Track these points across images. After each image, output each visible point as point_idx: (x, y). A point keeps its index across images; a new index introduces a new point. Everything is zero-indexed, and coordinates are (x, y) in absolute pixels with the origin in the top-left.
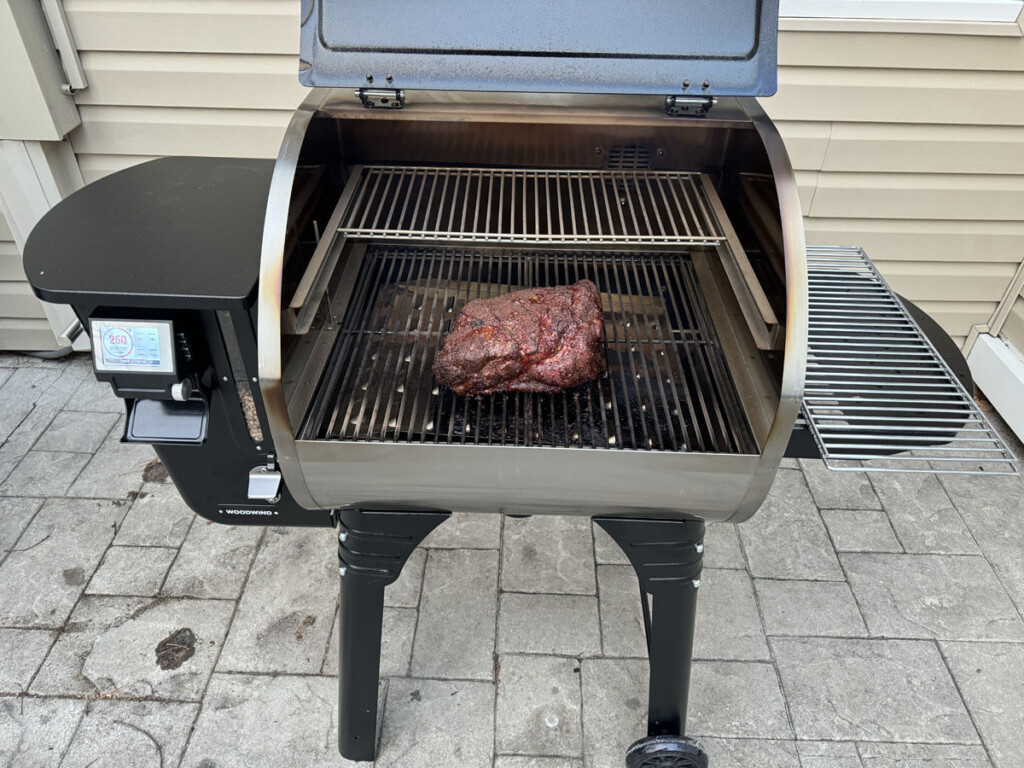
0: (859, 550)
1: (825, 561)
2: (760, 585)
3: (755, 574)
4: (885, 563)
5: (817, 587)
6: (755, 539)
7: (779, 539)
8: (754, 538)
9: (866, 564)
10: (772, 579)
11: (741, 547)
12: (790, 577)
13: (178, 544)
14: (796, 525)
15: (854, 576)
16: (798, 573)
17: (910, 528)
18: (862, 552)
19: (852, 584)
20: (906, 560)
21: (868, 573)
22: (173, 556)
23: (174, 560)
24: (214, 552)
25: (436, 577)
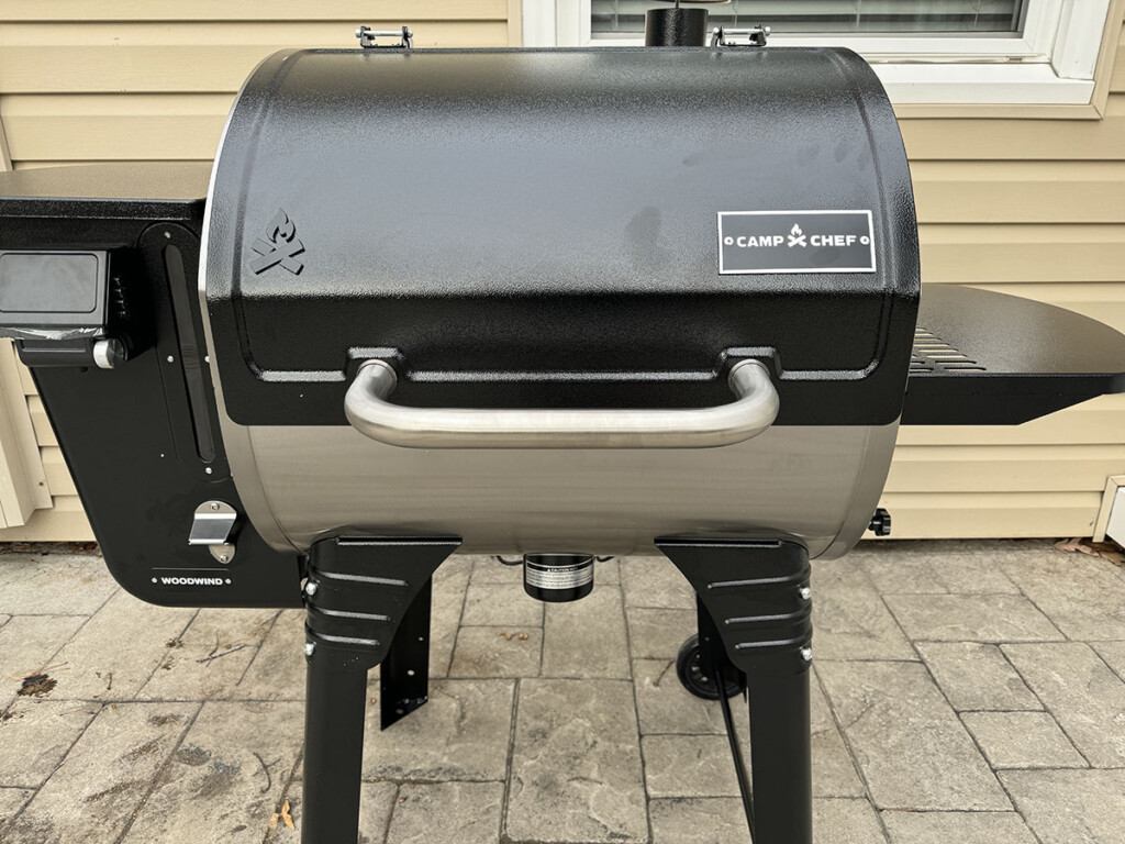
0: (1025, 765)
1: (980, 782)
2: (890, 820)
3: (881, 805)
4: (1066, 781)
5: (975, 820)
6: (874, 754)
7: (907, 753)
8: (871, 753)
9: (1038, 784)
10: (906, 810)
11: (856, 764)
12: (933, 806)
13: (39, 782)
14: (928, 734)
15: (1025, 803)
16: (943, 800)
17: (1090, 732)
18: (1028, 768)
19: (1025, 814)
20: (1095, 778)
21: (1045, 797)
22: (26, 799)
23: (26, 805)
24: (87, 792)
25: (409, 822)
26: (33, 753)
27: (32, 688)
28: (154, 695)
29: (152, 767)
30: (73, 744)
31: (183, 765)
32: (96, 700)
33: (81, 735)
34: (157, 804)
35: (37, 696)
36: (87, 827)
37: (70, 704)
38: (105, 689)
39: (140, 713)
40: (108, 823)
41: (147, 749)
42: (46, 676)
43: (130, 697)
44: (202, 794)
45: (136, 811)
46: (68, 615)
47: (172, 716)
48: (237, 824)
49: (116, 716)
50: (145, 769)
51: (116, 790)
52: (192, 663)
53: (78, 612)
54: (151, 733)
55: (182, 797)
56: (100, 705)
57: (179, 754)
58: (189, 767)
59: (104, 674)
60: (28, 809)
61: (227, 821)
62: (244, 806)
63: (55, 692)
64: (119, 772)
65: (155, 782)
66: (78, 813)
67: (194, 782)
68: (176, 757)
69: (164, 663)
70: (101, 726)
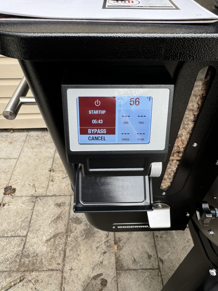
13: (25, 234)
22: (24, 242)
23: (24, 245)
24: (45, 238)
25: (162, 247)
26: (19, 221)
27: (8, 192)
28: (52, 193)
29: (64, 226)
30: (32, 216)
31: (74, 225)
32: (32, 196)
33: (33, 212)
34: (72, 243)
35: (11, 195)
36: (50, 254)
37: (24, 199)
38: (34, 191)
39: (51, 202)
40: (57, 252)
41: (59, 217)
42: (11, 186)
43: (44, 195)
44: (86, 238)
45: (65, 246)
46: (9, 158)
47: (62, 203)
48: (103, 251)
49: (42, 203)
50: (61, 227)
51: (55, 236)
52: (61, 179)
53: (12, 157)
54: (58, 211)
55: (79, 239)
56: (35, 198)
57: (71, 219)
58: (77, 225)
59: (31, 185)
60: (26, 246)
61: (99, 250)
62: (103, 242)
63: (17, 193)
64: (53, 229)
65: (67, 232)
66: (45, 248)
67: (81, 232)
68: (70, 221)
69: (51, 179)
70: (39, 208)
